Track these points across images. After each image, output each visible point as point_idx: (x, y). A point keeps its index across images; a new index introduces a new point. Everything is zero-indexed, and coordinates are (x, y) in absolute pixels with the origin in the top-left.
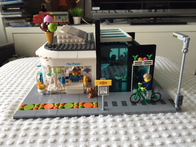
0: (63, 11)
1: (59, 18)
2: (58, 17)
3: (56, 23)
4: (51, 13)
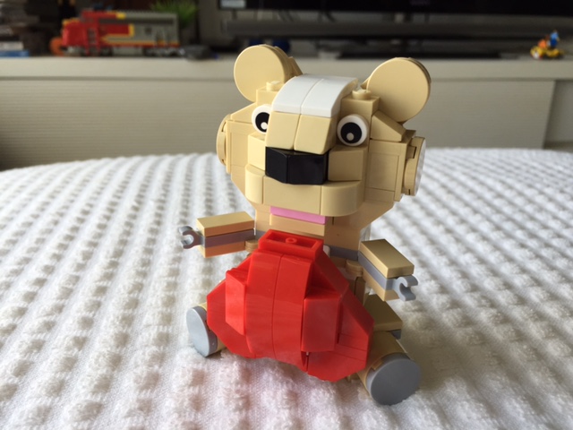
1: (148, 31)
2: (142, 28)
3: (136, 46)
4: (121, 15)
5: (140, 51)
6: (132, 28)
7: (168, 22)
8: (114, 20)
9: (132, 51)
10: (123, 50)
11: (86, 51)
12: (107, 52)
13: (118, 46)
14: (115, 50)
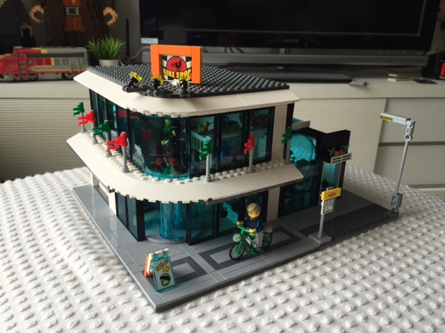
0: (75, 45)
2: (61, 59)
3: (57, 73)
4: (44, 51)
5: (60, 76)
6: (52, 59)
7: (81, 55)
8: (39, 55)
9: (54, 76)
10: (46, 76)
11: (18, 79)
12: (34, 78)
13: (43, 73)
14: (40, 76)
